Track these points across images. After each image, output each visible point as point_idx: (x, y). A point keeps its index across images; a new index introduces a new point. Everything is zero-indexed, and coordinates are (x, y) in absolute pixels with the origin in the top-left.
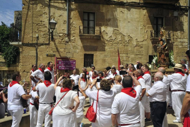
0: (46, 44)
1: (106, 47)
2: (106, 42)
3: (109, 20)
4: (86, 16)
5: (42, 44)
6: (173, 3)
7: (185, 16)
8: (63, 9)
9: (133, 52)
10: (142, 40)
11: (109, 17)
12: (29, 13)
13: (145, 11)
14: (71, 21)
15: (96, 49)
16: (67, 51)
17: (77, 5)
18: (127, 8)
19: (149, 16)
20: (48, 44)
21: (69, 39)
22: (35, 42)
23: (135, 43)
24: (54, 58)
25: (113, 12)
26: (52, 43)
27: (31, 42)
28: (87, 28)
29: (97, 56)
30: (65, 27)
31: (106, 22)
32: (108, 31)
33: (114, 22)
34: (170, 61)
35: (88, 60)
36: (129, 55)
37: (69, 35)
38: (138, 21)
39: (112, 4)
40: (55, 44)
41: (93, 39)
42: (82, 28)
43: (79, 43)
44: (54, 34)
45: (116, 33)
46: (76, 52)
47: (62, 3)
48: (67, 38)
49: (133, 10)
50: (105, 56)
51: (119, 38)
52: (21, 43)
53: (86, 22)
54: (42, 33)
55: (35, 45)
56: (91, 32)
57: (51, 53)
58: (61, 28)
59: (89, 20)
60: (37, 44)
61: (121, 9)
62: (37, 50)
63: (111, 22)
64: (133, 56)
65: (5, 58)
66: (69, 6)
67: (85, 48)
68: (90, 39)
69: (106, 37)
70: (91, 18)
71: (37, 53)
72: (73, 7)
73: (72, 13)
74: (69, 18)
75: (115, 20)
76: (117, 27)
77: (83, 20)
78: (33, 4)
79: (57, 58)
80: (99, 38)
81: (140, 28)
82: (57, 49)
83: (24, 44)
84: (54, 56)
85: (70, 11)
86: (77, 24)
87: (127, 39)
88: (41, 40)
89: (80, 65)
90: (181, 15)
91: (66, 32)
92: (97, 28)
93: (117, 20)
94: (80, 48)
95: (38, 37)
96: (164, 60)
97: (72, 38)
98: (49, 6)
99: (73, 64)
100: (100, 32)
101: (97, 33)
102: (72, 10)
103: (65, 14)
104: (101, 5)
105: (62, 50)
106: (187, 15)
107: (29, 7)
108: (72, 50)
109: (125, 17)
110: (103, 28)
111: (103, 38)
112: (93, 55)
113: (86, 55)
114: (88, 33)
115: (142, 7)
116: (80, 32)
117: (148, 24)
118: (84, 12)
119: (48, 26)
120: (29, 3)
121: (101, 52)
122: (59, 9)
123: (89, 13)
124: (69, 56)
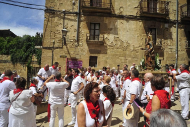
0: (60, 48)
1: (108, 51)
2: (108, 47)
3: (111, 29)
4: (92, 26)
5: (57, 48)
6: (164, 17)
7: (173, 28)
8: (75, 20)
9: (130, 56)
10: (138, 46)
11: (111, 26)
12: (49, 24)
13: (141, 23)
14: (80, 30)
15: (99, 52)
16: (76, 53)
17: (85, 17)
18: (126, 20)
19: (144, 27)
20: (62, 48)
21: (78, 44)
22: (52, 46)
23: (132, 49)
24: (65, 59)
25: (114, 23)
26: (64, 47)
27: (49, 46)
28: (93, 35)
29: (100, 58)
30: (75, 34)
31: (108, 30)
32: (109, 38)
34: (156, 64)
35: (93, 61)
36: (126, 58)
37: (78, 41)
38: (136, 31)
39: (114, 17)
40: (67, 48)
41: (97, 44)
42: (88, 35)
43: (86, 47)
44: (67, 40)
45: (116, 39)
46: (83, 53)
47: (74, 16)
48: (76, 43)
49: (131, 22)
50: (107, 58)
51: (119, 44)
53: (92, 31)
54: (57, 39)
56: (96, 39)
57: (64, 54)
58: (72, 35)
59: (95, 30)
60: (53, 47)
61: (122, 21)
62: (53, 52)
63: (113, 31)
64: (130, 59)
66: (79, 18)
67: (91, 51)
68: (95, 44)
69: (108, 43)
70: (97, 27)
71: (53, 55)
72: (82, 19)
73: (81, 24)
74: (79, 27)
75: (116, 29)
76: (117, 34)
77: (90, 29)
78: (52, 17)
79: (68, 59)
80: (102, 44)
81: (136, 36)
82: (68, 51)
83: (43, 48)
84: (66, 57)
85: (79, 22)
86: (85, 32)
87: (125, 45)
88: (56, 45)
89: (86, 64)
90: (171, 27)
91: (76, 39)
92: (101, 36)
94: (86, 51)
95: (54, 42)
96: (151, 62)
97: (80, 43)
98: (64, 18)
99: (80, 64)
100: (104, 39)
101: (101, 39)
102: (82, 21)
103: (76, 24)
104: (105, 18)
105: (72, 53)
106: (175, 27)
107: (49, 19)
108: (80, 53)
109: (125, 27)
110: (106, 36)
111: (105, 43)
112: (96, 57)
113: (91, 58)
114: (94, 39)
115: (138, 19)
116: (87, 39)
117: (143, 33)
118: (91, 23)
119: (61, 33)
120: (49, 17)
121: (103, 55)
122: (71, 20)
123: (95, 24)
124: (77, 57)
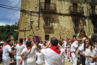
0: (29, 31)
1: (55, 32)
2: (55, 30)
3: (56, 21)
4: (46, 19)
5: (27, 31)
6: (82, 14)
8: (37, 16)
9: (66, 34)
10: (70, 29)
11: (56, 19)
12: (23, 18)
13: (71, 17)
14: (40, 21)
15: (50, 33)
16: (38, 33)
17: (42, 14)
18: (63, 16)
19: (72, 19)
20: (30, 30)
21: (39, 28)
22: (24, 30)
23: (67, 30)
24: (32, 37)
25: (57, 17)
26: (31, 30)
27: (22, 30)
28: (47, 24)
29: (51, 35)
30: (37, 23)
31: (54, 21)
32: (55, 25)
33: (58, 22)
35: (47, 37)
36: (64, 35)
37: (39, 27)
38: (68, 21)
39: (57, 14)
40: (33, 30)
42: (44, 24)
43: (43, 30)
44: (32, 26)
45: (59, 26)
46: (42, 33)
47: (36, 14)
48: (38, 28)
49: (66, 17)
50: (54, 36)
51: (60, 28)
52: (18, 30)
53: (46, 22)
54: (27, 26)
55: (24, 31)
56: (48, 25)
57: (31, 34)
58: (35, 24)
59: (47, 21)
60: (25, 30)
61: (61, 16)
62: (25, 33)
63: (57, 21)
64: (66, 36)
65: (14, 38)
66: (39, 15)
67: (46, 32)
68: (48, 28)
69: (55, 28)
71: (25, 34)
72: (41, 15)
73: (40, 18)
74: (39, 20)
75: (58, 20)
76: (59, 23)
77: (45, 21)
78: (24, 14)
79: (33, 36)
80: (52, 28)
81: (69, 24)
82: (33, 32)
83: (19, 31)
84: (32, 35)
85: (39, 17)
86: (42, 22)
87: (63, 28)
88: (27, 29)
89: (43, 39)
90: (85, 19)
91: (38, 25)
92: (51, 24)
93: (59, 20)
94: (43, 32)
95: (26, 28)
97: (40, 28)
98: (31, 15)
99: (40, 39)
100: (52, 26)
102: (40, 16)
103: (38, 18)
104: (52, 15)
105: (35, 33)
106: (87, 19)
107: (23, 15)
108: (40, 33)
109: (63, 19)
110: (53, 24)
111: (53, 28)
112: (49, 35)
113: (46, 35)
114: (47, 26)
115: (69, 16)
116: (43, 25)
117: (72, 22)
118: (45, 18)
119: (30, 23)
120: (23, 14)
121: (52, 34)
122: (35, 16)
123: (47, 18)
124: (38, 35)
